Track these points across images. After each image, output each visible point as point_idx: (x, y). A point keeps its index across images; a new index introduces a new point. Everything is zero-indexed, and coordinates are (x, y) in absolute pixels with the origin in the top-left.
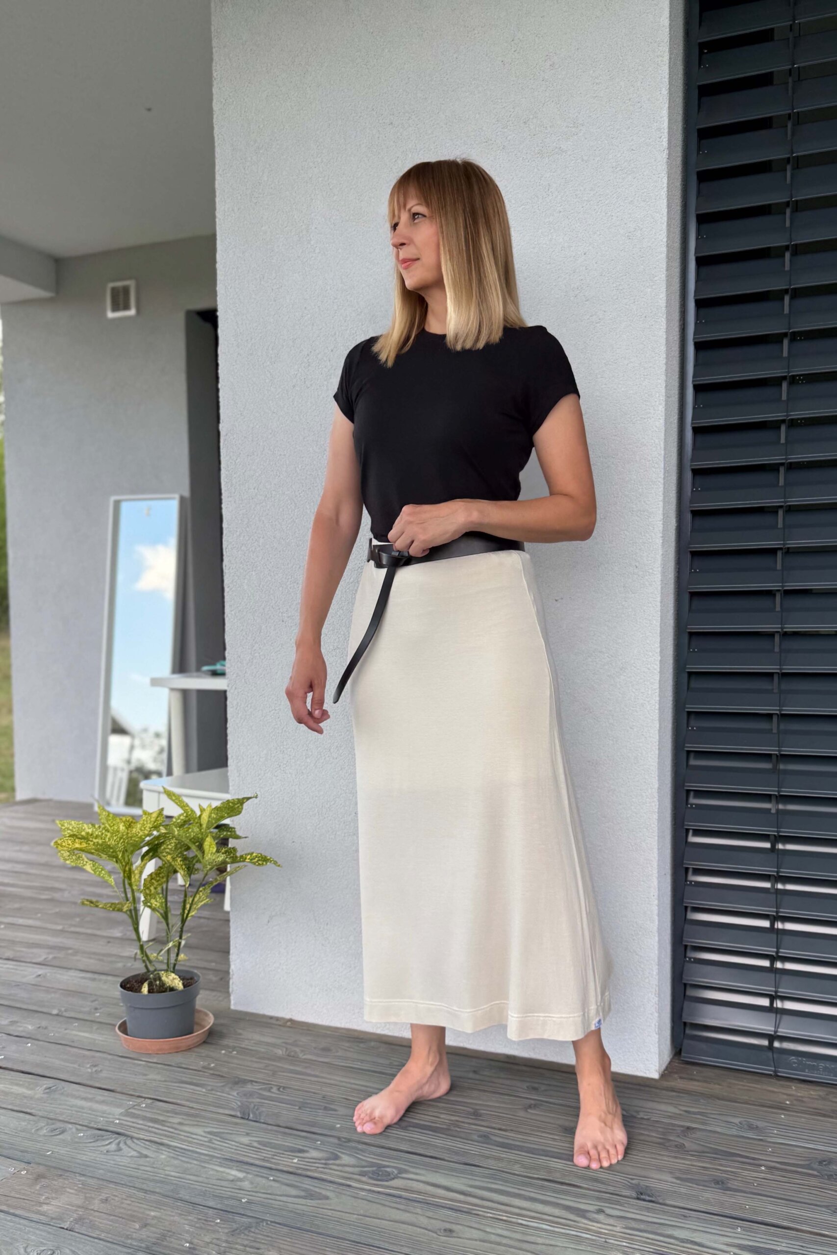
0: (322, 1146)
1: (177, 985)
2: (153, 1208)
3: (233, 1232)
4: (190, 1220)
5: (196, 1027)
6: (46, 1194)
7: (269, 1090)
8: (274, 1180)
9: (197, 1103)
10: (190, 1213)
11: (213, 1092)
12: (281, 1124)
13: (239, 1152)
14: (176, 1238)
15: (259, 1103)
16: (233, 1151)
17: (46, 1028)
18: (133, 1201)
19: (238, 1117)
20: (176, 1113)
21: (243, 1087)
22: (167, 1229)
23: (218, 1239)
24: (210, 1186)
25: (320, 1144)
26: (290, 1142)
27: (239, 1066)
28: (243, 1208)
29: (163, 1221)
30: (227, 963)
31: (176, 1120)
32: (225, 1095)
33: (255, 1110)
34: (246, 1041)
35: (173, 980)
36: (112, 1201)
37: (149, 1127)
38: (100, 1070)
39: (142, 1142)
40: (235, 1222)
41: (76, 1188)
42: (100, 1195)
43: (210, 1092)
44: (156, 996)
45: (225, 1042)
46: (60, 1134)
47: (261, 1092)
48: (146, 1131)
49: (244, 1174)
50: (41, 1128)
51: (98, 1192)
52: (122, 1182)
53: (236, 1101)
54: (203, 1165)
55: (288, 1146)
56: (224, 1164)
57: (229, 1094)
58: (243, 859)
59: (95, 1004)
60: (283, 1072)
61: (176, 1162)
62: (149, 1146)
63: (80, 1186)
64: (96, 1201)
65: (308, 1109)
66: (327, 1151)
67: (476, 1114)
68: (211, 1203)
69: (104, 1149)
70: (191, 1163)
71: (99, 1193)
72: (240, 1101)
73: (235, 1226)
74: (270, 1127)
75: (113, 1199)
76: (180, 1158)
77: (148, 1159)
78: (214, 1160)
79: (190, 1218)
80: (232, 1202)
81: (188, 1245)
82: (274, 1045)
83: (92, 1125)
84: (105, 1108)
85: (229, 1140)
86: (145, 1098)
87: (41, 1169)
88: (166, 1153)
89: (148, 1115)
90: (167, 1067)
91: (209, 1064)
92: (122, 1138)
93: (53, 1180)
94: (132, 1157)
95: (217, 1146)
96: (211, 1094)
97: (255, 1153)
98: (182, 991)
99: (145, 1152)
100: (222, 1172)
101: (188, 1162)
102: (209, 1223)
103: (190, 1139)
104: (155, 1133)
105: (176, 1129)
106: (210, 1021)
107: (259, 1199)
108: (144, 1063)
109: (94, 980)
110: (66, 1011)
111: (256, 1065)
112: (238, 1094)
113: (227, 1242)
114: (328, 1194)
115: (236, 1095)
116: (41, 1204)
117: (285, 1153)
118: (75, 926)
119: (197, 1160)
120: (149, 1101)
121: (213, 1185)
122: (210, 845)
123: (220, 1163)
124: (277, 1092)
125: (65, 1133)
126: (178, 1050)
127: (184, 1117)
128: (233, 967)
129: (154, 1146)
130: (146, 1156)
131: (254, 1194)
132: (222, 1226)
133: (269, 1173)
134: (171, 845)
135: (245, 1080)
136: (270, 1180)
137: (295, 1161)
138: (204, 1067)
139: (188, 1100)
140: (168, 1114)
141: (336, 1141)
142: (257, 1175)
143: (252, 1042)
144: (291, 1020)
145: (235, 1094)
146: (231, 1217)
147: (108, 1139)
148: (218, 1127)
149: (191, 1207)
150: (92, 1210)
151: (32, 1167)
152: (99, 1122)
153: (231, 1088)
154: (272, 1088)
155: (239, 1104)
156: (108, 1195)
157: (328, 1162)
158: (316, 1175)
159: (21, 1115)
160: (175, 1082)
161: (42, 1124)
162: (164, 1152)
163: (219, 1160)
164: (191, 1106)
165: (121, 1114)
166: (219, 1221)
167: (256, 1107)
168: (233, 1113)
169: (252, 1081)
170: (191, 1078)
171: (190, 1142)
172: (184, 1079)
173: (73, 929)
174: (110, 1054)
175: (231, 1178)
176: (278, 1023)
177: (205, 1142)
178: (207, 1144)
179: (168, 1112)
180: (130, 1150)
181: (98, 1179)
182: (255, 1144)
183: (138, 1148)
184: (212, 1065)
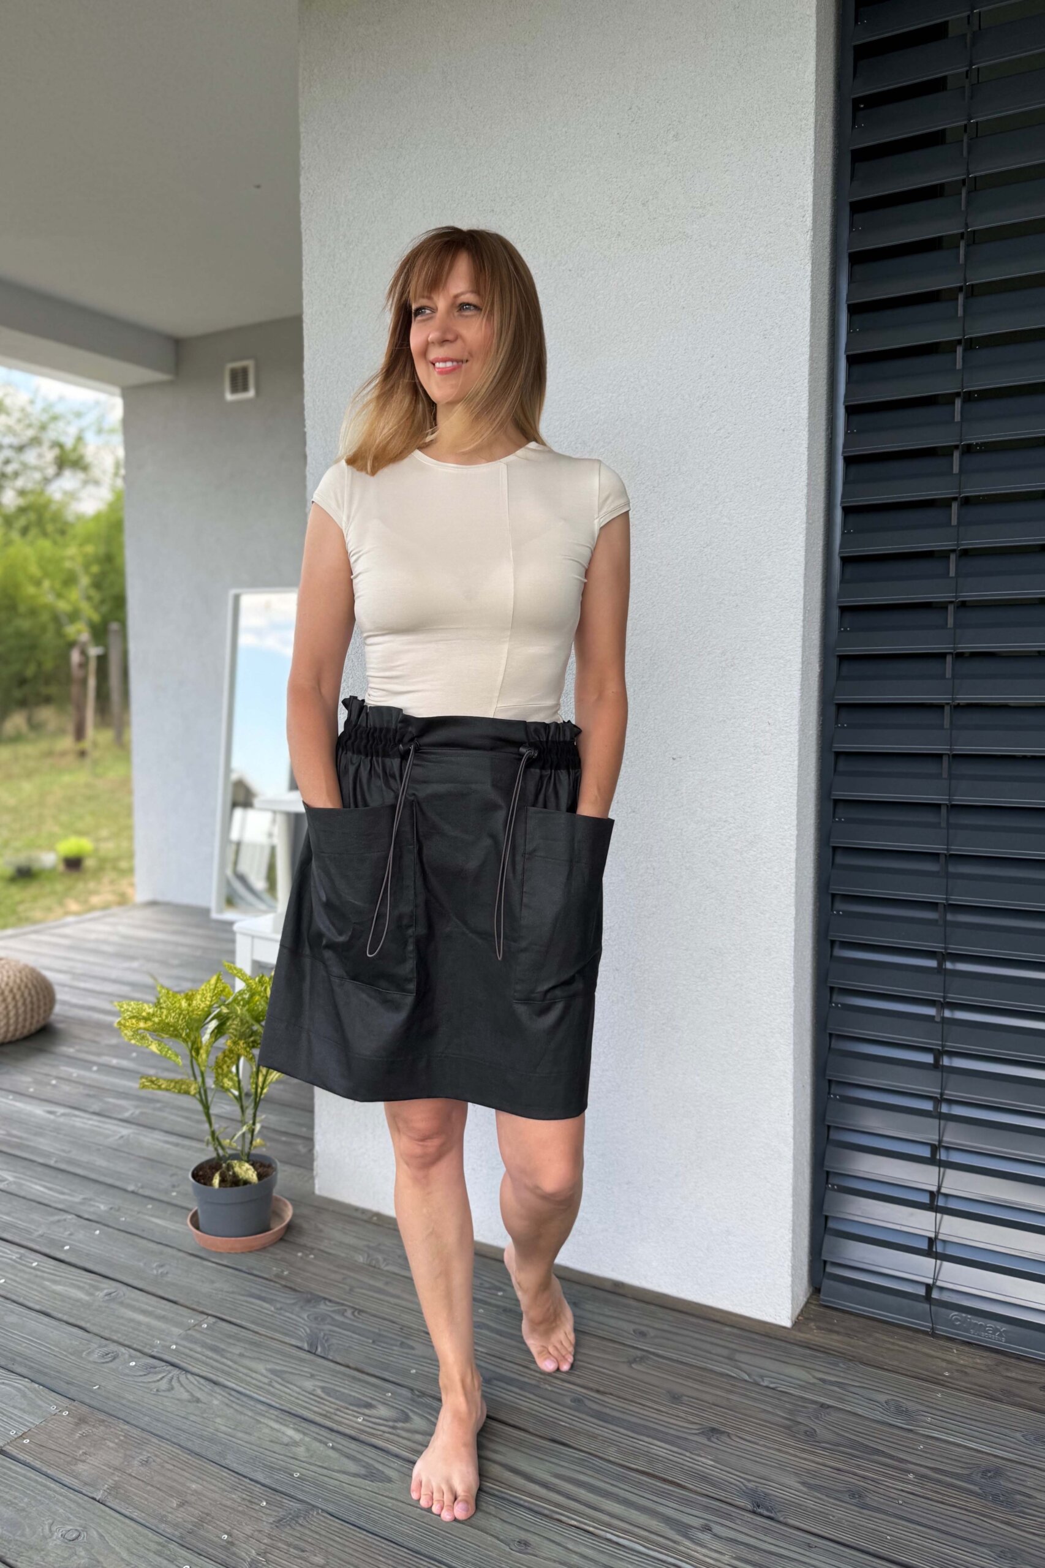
0: (391, 1399)
1: (250, 1176)
2: (195, 1478)
3: (278, 1523)
4: (232, 1499)
5: (273, 1223)
6: (84, 1447)
7: (342, 1313)
8: (333, 1448)
9: (263, 1326)
10: (234, 1489)
11: (282, 1312)
12: (351, 1365)
13: (300, 1402)
14: (214, 1525)
15: (330, 1331)
16: (293, 1399)
17: (118, 1210)
18: (174, 1466)
19: (305, 1350)
20: (239, 1340)
21: (314, 1307)
22: (206, 1511)
23: (260, 1531)
24: (261, 1450)
25: (390, 1397)
26: (356, 1391)
27: (314, 1277)
28: (293, 1486)
29: (204, 1499)
31: (237, 1351)
32: (294, 1317)
33: (324, 1341)
34: (326, 1241)
35: (247, 1171)
36: (153, 1464)
37: (207, 1357)
38: (165, 1272)
39: (196, 1380)
40: (281, 1506)
41: (116, 1441)
42: (141, 1454)
43: (279, 1312)
44: (229, 1190)
45: (303, 1240)
46: (111, 1361)
47: (333, 1315)
48: (203, 1363)
49: (301, 1436)
50: (93, 1352)
51: (140, 1449)
52: (168, 1437)
53: (306, 1327)
54: (258, 1418)
55: (354, 1397)
56: (281, 1418)
57: (300, 1317)
60: (362, 1288)
61: (229, 1411)
62: (203, 1385)
63: (122, 1438)
64: (135, 1463)
65: (382, 1345)
66: (397, 1408)
68: (260, 1477)
69: (153, 1385)
70: (245, 1414)
71: (139, 1451)
72: (310, 1327)
73: (282, 1513)
74: (339, 1368)
75: (154, 1461)
76: (234, 1405)
77: (200, 1405)
78: (271, 1411)
79: (234, 1496)
80: (283, 1477)
81: (226, 1536)
82: (355, 1249)
83: (146, 1350)
84: (163, 1326)
85: (291, 1384)
86: (208, 1315)
87: (85, 1410)
88: (219, 1397)
89: (209, 1340)
90: (237, 1273)
91: (283, 1271)
92: (176, 1372)
93: (94, 1426)
94: (182, 1400)
95: (277, 1391)
96: (280, 1314)
97: (316, 1404)
98: (255, 1186)
100: (278, 1431)
101: (241, 1413)
102: (254, 1506)
103: (248, 1379)
104: (212, 1367)
105: (235, 1363)
106: (289, 1213)
107: (313, 1474)
108: (214, 1265)
110: (143, 1186)
111: (333, 1276)
112: (308, 1317)
113: (269, 1536)
115: (306, 1318)
116: (77, 1460)
117: (351, 1407)
119: (252, 1410)
120: (211, 1320)
121: (266, 1449)
123: (276, 1416)
124: (352, 1317)
125: (117, 1360)
126: (251, 1251)
127: (247, 1346)
129: (209, 1386)
130: (198, 1400)
131: (308, 1466)
132: (268, 1512)
133: (329, 1436)
135: (320, 1297)
136: (329, 1447)
137: (360, 1420)
138: (277, 1276)
139: (253, 1322)
140: (231, 1341)
141: (408, 1394)
142: (315, 1439)
143: (332, 1242)
144: (378, 1214)
145: (305, 1316)
146: (279, 1498)
147: (160, 1372)
148: (281, 1362)
149: (237, 1480)
150: (130, 1475)
151: (75, 1406)
152: (154, 1347)
153: (301, 1307)
154: (346, 1310)
155: (308, 1330)
156: (149, 1455)
157: (396, 1424)
158: (380, 1443)
159: (75, 1329)
160: (243, 1295)
161: (94, 1345)
162: (217, 1395)
163: (276, 1413)
164: (256, 1330)
165: (179, 1337)
166: (265, 1503)
167: (326, 1338)
168: (299, 1344)
169: (325, 1299)
170: (261, 1290)
171: (248, 1383)
172: (254, 1291)
174: (180, 1250)
175: (286, 1440)
176: (365, 1217)
177: (264, 1383)
178: (267, 1387)
179: (230, 1336)
180: (182, 1389)
181: (143, 1430)
182: (319, 1392)
183: (190, 1387)
184: (286, 1273)
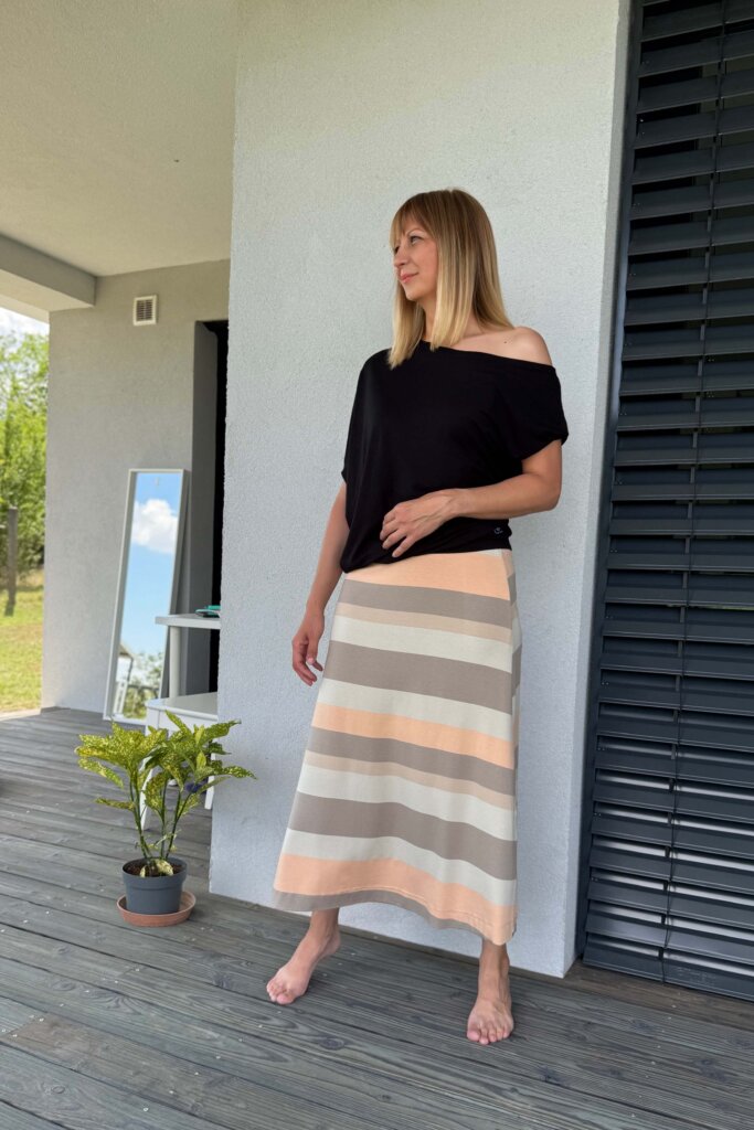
0: (282, 1015)
1: (168, 871)
2: (144, 1058)
3: (210, 1084)
4: (174, 1071)
5: (181, 907)
6: (59, 1040)
7: (239, 964)
8: (242, 1042)
9: (180, 970)
10: (174, 1065)
11: (194, 962)
12: (249, 994)
13: (214, 1015)
14: (163, 1085)
15: (231, 974)
16: (208, 1013)
17: (61, 899)
18: (128, 1051)
19: (214, 985)
20: (163, 979)
21: (217, 960)
22: (156, 1077)
23: (196, 1089)
24: (191, 1043)
25: (280, 1014)
26: (255, 1010)
27: (215, 942)
28: (217, 1064)
29: (153, 1070)
30: (208, 853)
31: (164, 984)
32: (203, 965)
33: (227, 980)
34: (221, 920)
35: (166, 867)
36: (112, 1050)
37: (143, 989)
38: (103, 937)
39: (136, 1002)
40: (211, 1076)
41: (83, 1036)
43: (191, 962)
44: (150, 879)
45: (205, 920)
46: (70, 990)
47: (232, 965)
48: (140, 992)
49: (218, 1035)
50: (56, 983)
51: (100, 1041)
52: (120, 1035)
53: (213, 972)
54: (185, 1024)
55: (251, 1013)
56: (201, 1024)
57: (207, 965)
58: (227, 771)
59: (101, 882)
60: (251, 949)
61: (164, 1021)
62: (142, 1005)
63: (87, 1035)
64: (99, 1050)
66: (286, 1020)
67: (409, 998)
68: (191, 1058)
69: (106, 1005)
70: (175, 1022)
71: (100, 1043)
72: (216, 972)
73: (211, 1079)
74: (239, 996)
75: (112, 1048)
76: (166, 1017)
77: (140, 1016)
78: (194, 1020)
79: (174, 1069)
80: (209, 1058)
81: (172, 1092)
82: (243, 926)
83: (96, 983)
84: (107, 970)
85: (206, 1004)
86: (139, 964)
87: (55, 1018)
88: (155, 1012)
89: (142, 978)
90: (157, 939)
91: (191, 938)
92: (121, 997)
93: (65, 1028)
94: (128, 1013)
95: (196, 1009)
96: (192, 964)
97: (229, 1018)
98: (171, 877)
99: (138, 1010)
100: (200, 1032)
101: (172, 1021)
102: (190, 1075)
103: (174, 1002)
104: (147, 994)
105: (163, 992)
106: (193, 902)
107: (230, 1057)
108: (139, 934)
109: (99, 861)
110: (78, 885)
111: (228, 942)
112: (214, 965)
113: (204, 1092)
114: (286, 1057)
115: (212, 966)
116: (55, 1048)
117: (251, 1019)
118: (85, 814)
119: (180, 1020)
120: (142, 967)
121: (193, 1042)
122: (201, 758)
123: (198, 1023)
124: (246, 966)
125: (75, 989)
126: (166, 925)
127: (170, 982)
128: (212, 857)
129: (147, 1005)
131: (226, 1052)
132: (200, 1078)
133: (238, 1035)
134: (171, 757)
135: (219, 954)
136: (239, 1041)
137: (260, 1026)
138: (187, 941)
139: (173, 968)
140: (158, 979)
141: (293, 1012)
142: (228, 1037)
143: (226, 921)
144: (257, 905)
145: (211, 964)
146: (207, 1071)
147: (109, 997)
148: (197, 992)
149: (175, 1060)
150: (96, 1056)
151: (48, 1016)
152: (102, 982)
153: (208, 960)
154: (241, 962)
155: (215, 974)
156: (108, 1045)
157: (288, 1030)
158: (277, 1040)
159: (40, 971)
160: (163, 952)
161: (57, 980)
162: (153, 1011)
163: (197, 1021)
164: (175, 973)
165: (120, 976)
166: (197, 1074)
167: (228, 978)
168: (209, 982)
169: (225, 955)
170: (176, 949)
171: (174, 1004)
172: (170, 950)
173: (84, 817)
174: (112, 925)
175: (207, 1037)
176: (247, 906)
177: (186, 1004)
178: (188, 1006)
179: (157, 976)
180: (126, 1007)
181: (102, 1030)
182: (227, 1010)
183: (132, 1006)
184: (194, 939)
